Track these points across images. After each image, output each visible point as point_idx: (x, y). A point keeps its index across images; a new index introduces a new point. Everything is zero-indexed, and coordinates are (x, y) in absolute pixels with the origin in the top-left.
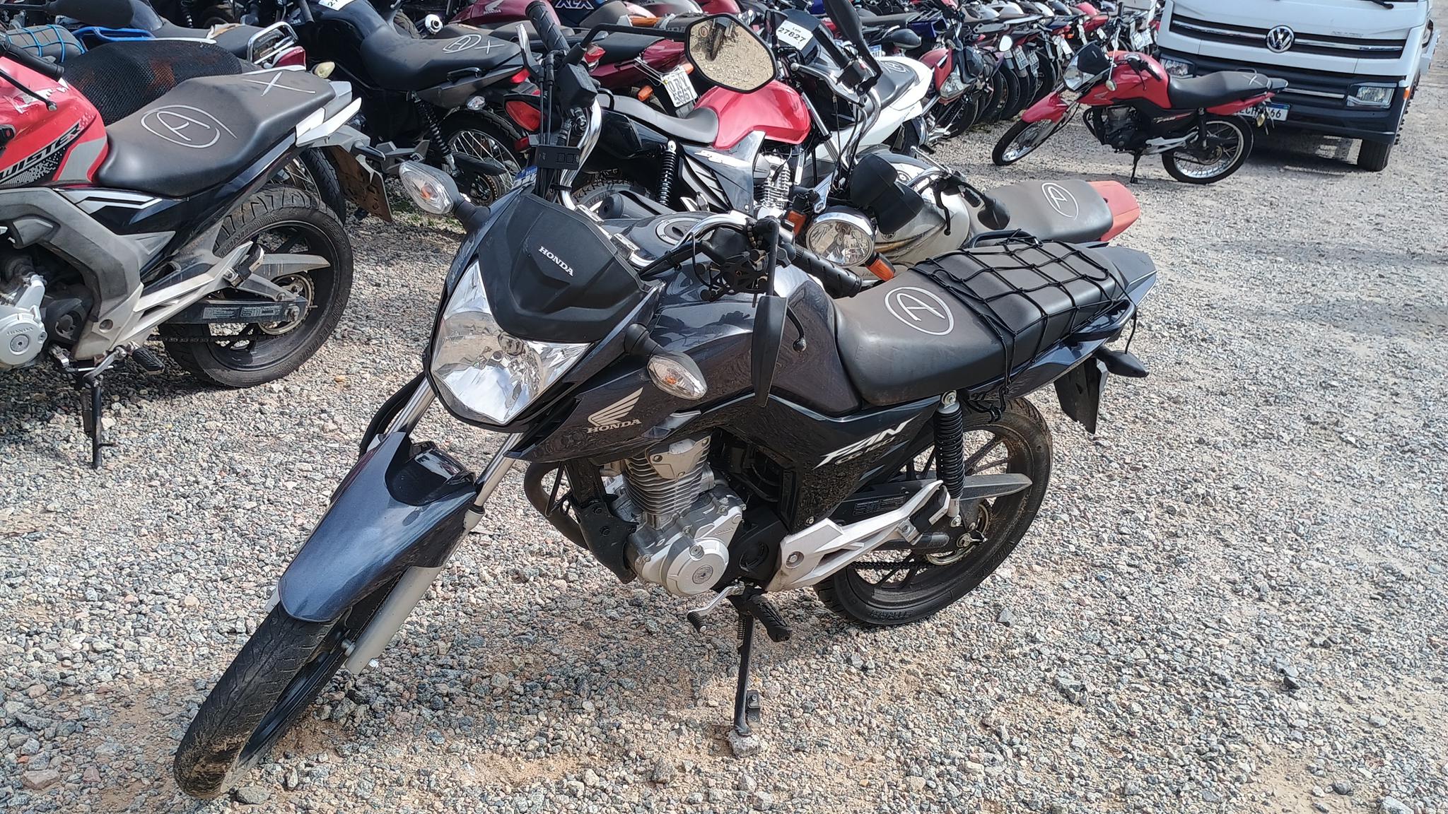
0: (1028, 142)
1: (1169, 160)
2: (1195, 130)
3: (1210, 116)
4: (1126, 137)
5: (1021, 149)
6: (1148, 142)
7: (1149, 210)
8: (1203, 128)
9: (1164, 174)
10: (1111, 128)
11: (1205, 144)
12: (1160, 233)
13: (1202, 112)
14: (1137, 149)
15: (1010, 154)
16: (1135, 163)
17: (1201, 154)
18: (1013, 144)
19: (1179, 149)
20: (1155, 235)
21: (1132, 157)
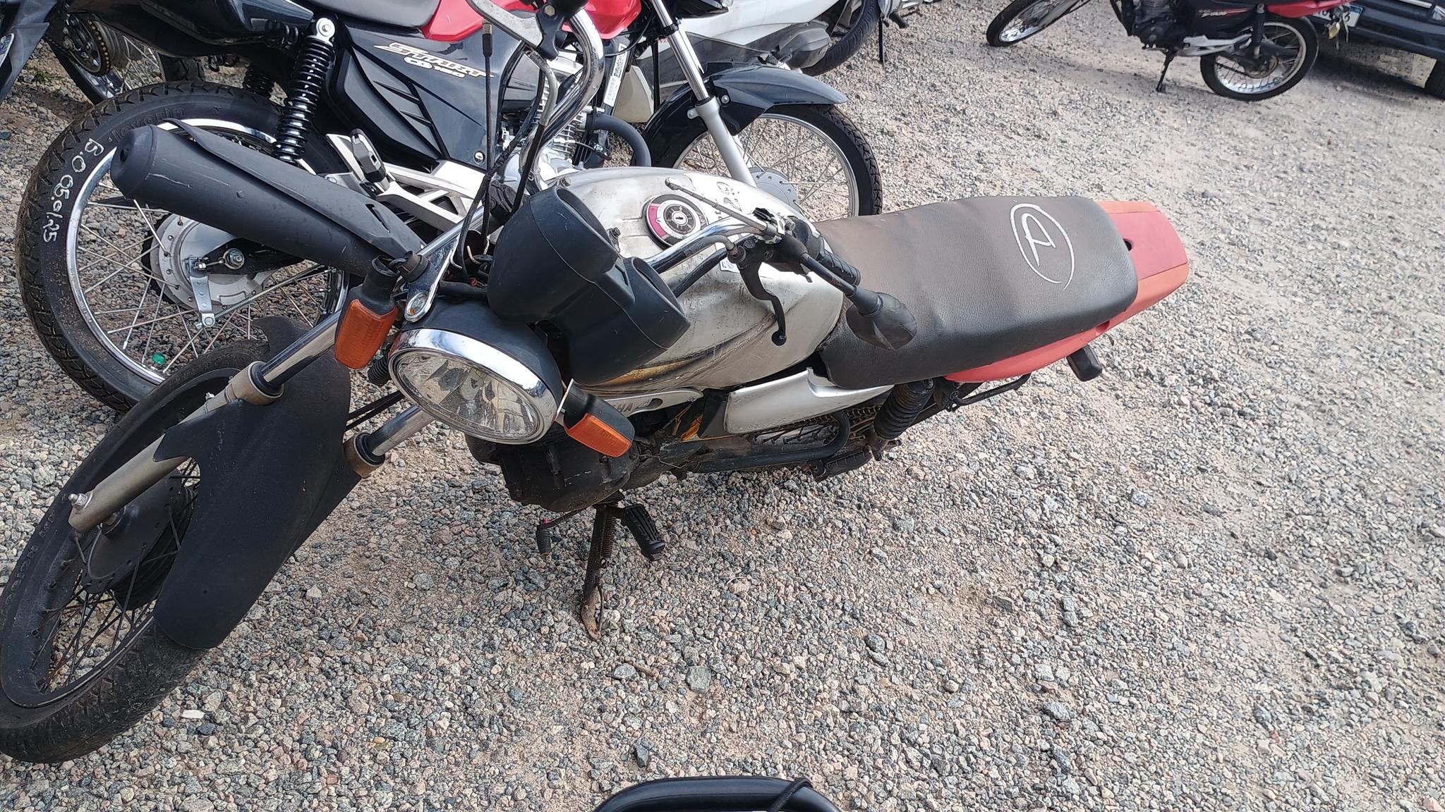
0: (1035, 22)
1: (1208, 65)
2: (1248, 32)
3: (1270, 16)
4: (1160, 30)
5: (1024, 29)
6: (1187, 40)
7: (1177, 140)
8: (1260, 30)
9: (1198, 80)
10: (1143, 15)
11: (1257, 51)
12: (1189, 181)
13: (1261, 10)
14: (1171, 46)
15: (1010, 34)
16: (1166, 64)
17: (1251, 63)
18: (1017, 21)
19: (1223, 54)
20: (1181, 185)
21: (1164, 58)
